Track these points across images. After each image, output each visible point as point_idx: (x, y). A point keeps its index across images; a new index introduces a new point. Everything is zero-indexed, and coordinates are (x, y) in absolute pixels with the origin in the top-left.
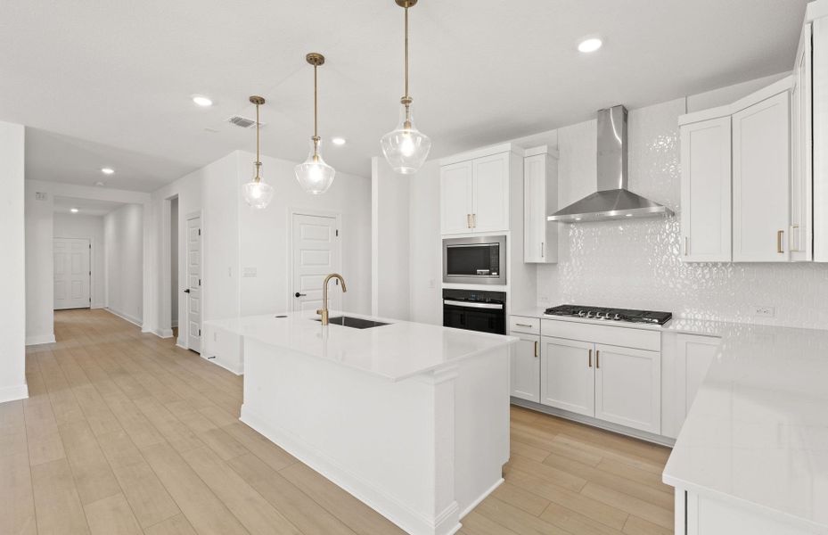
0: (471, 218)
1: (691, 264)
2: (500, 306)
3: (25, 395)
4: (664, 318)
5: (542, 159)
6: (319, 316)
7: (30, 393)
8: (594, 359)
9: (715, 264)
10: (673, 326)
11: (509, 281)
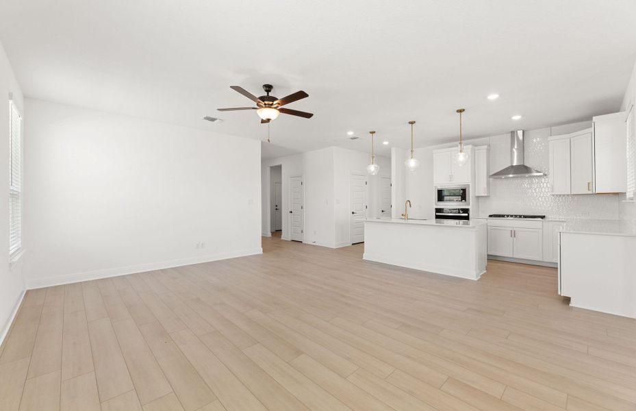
0: (451, 176)
1: (553, 195)
2: (467, 215)
3: (261, 252)
4: (543, 217)
5: (485, 151)
6: (404, 217)
7: (263, 251)
8: (513, 234)
9: (564, 195)
10: (546, 219)
11: (471, 204)
